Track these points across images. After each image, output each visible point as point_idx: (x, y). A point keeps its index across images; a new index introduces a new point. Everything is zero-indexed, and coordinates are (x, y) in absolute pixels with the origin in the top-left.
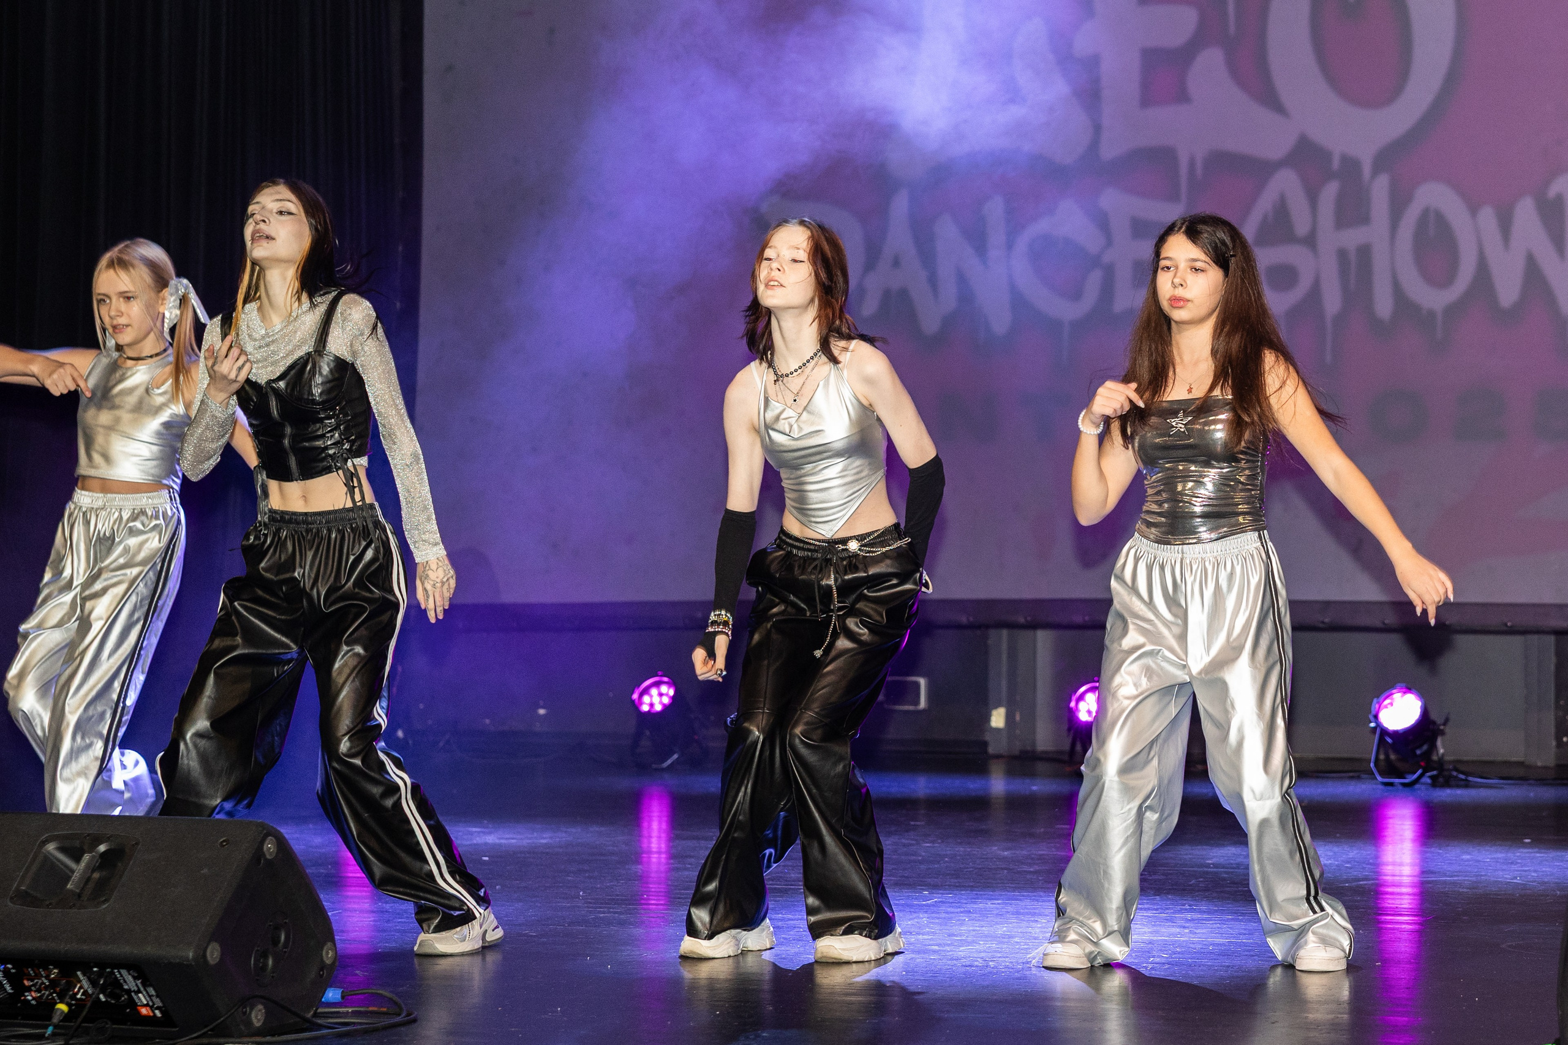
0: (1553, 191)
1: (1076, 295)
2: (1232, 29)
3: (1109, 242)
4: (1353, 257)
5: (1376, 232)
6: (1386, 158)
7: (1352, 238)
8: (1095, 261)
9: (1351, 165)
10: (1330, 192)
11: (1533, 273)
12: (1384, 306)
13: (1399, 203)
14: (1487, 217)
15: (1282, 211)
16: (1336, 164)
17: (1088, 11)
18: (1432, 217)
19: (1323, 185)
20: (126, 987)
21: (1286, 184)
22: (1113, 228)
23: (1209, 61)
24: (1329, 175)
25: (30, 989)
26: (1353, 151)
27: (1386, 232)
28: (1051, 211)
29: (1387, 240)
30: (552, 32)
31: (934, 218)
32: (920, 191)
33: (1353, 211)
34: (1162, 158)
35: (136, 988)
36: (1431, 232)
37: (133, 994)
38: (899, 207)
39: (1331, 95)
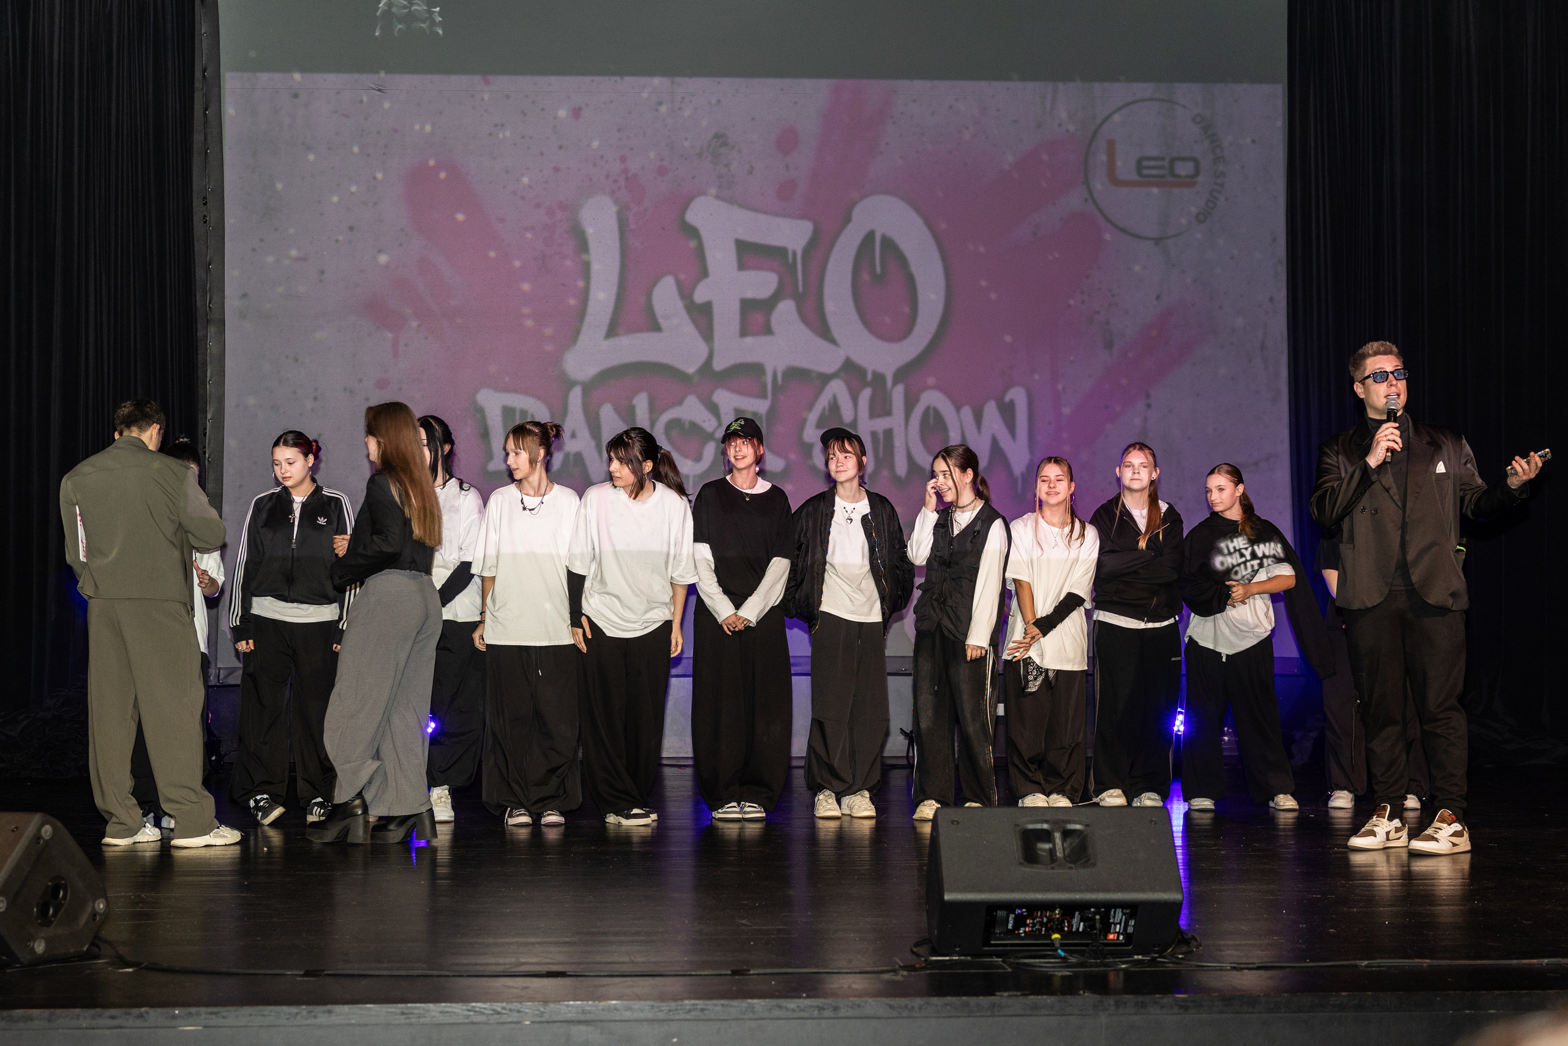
0: (1007, 398)
1: (698, 458)
2: (801, 289)
4: (881, 437)
5: (895, 421)
6: (902, 374)
7: (881, 424)
8: (709, 437)
9: (879, 378)
10: (865, 395)
11: (996, 448)
12: (901, 468)
13: (910, 404)
14: (967, 412)
15: (834, 407)
16: (869, 376)
17: (705, 273)
18: (931, 412)
19: (861, 390)
20: (1111, 921)
21: (837, 388)
22: (723, 416)
23: (786, 308)
24: (865, 384)
25: (1028, 925)
26: (880, 369)
27: (902, 422)
28: (680, 403)
29: (903, 427)
30: (322, 272)
31: (600, 405)
32: (588, 388)
33: (880, 407)
34: (754, 370)
35: (1119, 921)
36: (931, 421)
37: (1113, 925)
38: (575, 398)
39: (866, 333)
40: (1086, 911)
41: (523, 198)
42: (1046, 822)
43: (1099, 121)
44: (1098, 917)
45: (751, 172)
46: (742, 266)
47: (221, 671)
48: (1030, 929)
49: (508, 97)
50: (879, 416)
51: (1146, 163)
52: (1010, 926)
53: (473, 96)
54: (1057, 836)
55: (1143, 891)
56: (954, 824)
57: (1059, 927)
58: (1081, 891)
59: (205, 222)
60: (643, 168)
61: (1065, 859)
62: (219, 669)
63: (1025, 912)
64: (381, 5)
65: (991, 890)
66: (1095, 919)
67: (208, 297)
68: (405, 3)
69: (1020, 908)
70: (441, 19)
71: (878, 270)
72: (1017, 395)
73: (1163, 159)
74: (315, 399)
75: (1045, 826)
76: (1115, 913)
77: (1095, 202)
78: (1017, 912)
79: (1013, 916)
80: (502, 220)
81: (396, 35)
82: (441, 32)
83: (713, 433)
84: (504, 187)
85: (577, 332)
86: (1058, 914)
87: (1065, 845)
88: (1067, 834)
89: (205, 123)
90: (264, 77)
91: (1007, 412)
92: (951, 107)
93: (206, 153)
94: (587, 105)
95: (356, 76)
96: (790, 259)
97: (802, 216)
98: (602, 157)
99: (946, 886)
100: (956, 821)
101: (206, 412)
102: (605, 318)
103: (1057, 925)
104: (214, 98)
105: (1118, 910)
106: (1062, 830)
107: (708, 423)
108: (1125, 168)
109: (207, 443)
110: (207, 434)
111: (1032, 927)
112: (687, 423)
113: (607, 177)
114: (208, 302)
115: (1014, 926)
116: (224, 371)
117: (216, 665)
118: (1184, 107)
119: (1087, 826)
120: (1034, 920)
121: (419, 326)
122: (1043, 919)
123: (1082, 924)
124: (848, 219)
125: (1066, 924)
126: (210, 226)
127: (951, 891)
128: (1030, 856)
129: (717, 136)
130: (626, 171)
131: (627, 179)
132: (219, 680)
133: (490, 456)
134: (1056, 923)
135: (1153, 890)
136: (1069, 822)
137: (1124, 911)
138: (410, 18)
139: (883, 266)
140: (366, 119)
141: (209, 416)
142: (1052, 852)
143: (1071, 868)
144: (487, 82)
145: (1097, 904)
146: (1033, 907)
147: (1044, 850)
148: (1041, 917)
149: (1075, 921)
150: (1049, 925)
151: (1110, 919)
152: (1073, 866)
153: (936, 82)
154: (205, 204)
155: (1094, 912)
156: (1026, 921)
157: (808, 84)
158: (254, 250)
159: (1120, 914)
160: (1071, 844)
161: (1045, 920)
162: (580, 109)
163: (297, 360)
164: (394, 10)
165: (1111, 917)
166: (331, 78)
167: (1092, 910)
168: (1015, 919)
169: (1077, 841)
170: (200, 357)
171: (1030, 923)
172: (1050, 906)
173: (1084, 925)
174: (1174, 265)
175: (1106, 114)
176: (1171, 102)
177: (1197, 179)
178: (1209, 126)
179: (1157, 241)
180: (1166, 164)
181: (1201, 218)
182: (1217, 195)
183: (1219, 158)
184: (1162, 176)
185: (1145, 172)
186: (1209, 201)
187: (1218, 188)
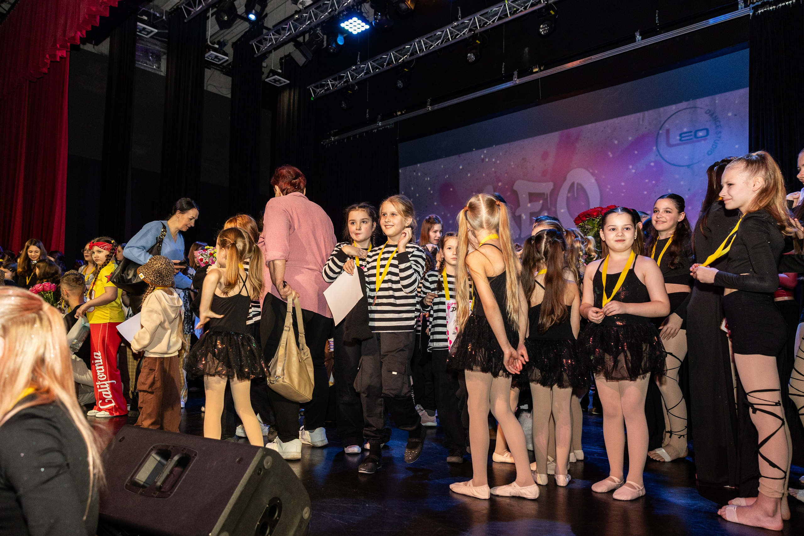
2: (549, 206)
17: (519, 205)
46: (530, 201)
51: (683, 135)
73: (691, 132)
77: (661, 156)
90: (408, 168)
94: (486, 157)
96: (546, 196)
97: (550, 181)
98: (489, 173)
108: (675, 140)
113: (491, 179)
118: (701, 108)
124: (565, 180)
131: (496, 178)
139: (577, 193)
144: (460, 156)
157: (552, 135)
162: (484, 159)
174: (696, 175)
175: (666, 119)
176: (696, 107)
177: (708, 137)
178: (713, 114)
179: (688, 166)
180: (693, 133)
181: (710, 153)
182: (717, 142)
183: (718, 126)
184: (691, 139)
185: (683, 139)
186: (713, 145)
187: (718, 139)
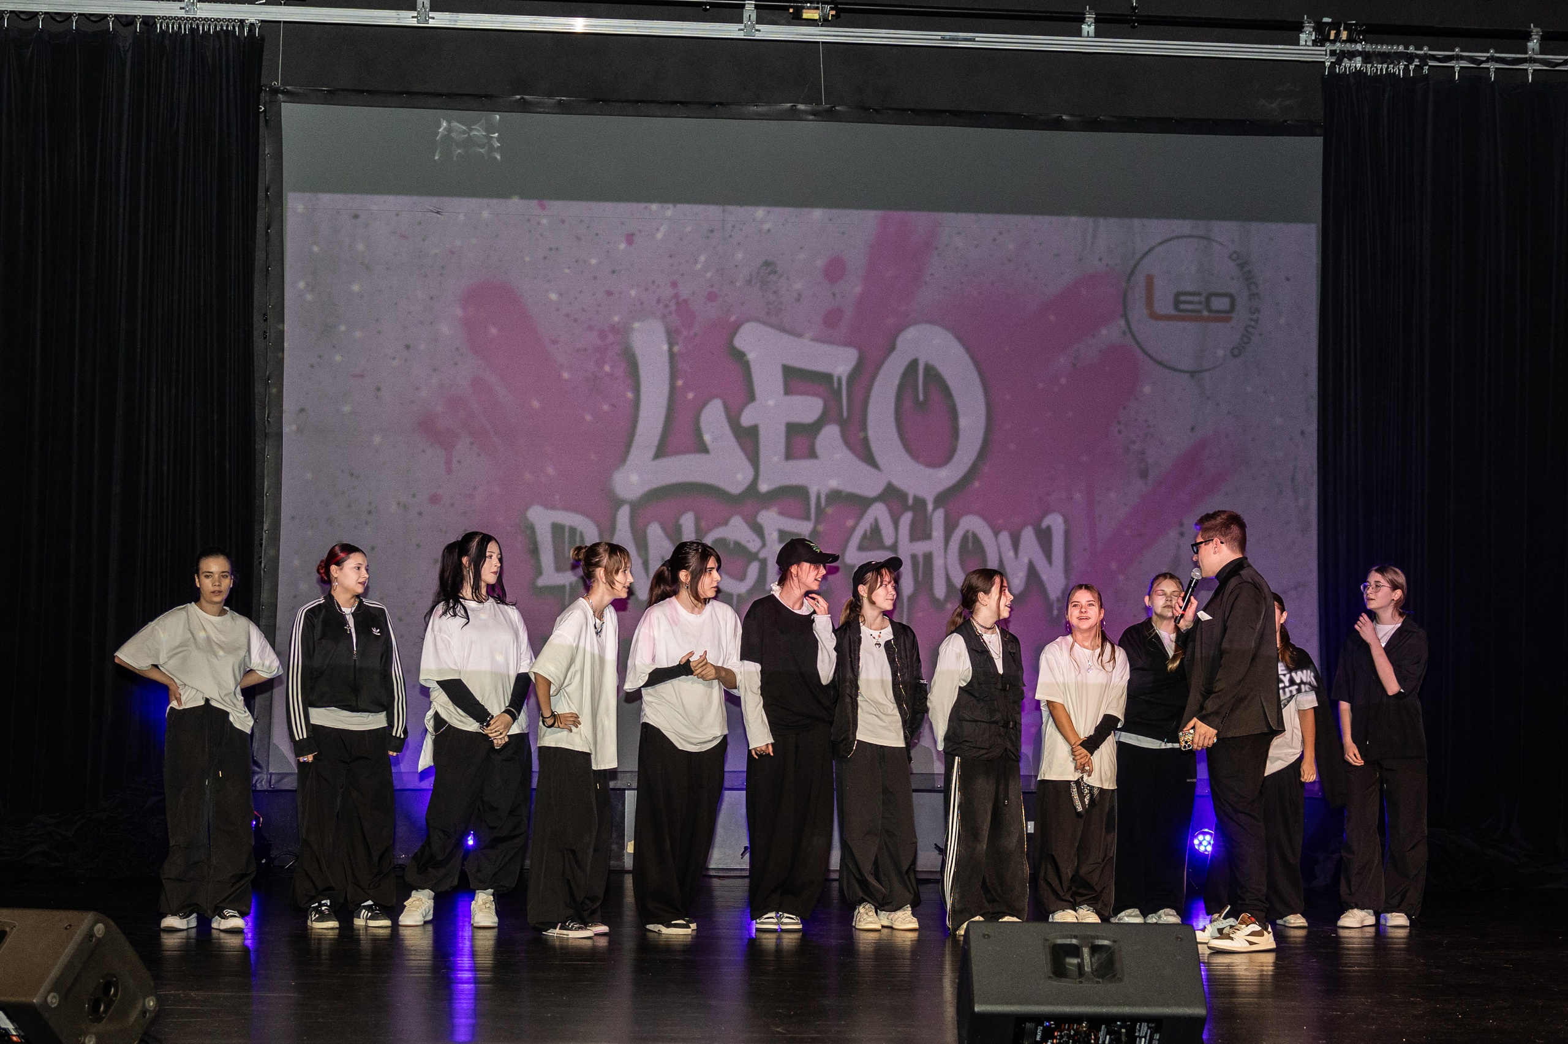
0: (1044, 525)
1: (742, 577)
2: (845, 414)
3: (764, 545)
4: (921, 560)
5: (934, 545)
6: (942, 499)
7: (921, 548)
8: (753, 557)
9: (920, 503)
10: (906, 518)
11: (1032, 573)
12: (940, 591)
13: (950, 528)
14: (1004, 537)
15: (876, 530)
16: (910, 501)
17: (751, 397)
18: (970, 534)
19: (902, 513)
20: (1137, 1034)
21: (879, 512)
22: (766, 536)
23: (831, 434)
24: (907, 508)
25: (1055, 1038)
26: (921, 494)
27: (942, 545)
28: (725, 523)
29: (942, 551)
30: (378, 389)
31: (646, 526)
32: (638, 507)
33: (921, 531)
34: (798, 493)
35: (1144, 1035)
36: (970, 545)
37: (1138, 1039)
38: (623, 516)
39: (907, 458)
40: (1112, 1025)
41: (576, 320)
42: (1076, 937)
43: (1138, 256)
44: (1123, 1030)
45: (798, 300)
46: (788, 391)
47: (273, 776)
48: (1058, 1041)
49: (563, 221)
50: (919, 539)
51: (1183, 298)
52: (1038, 1038)
53: (529, 220)
54: (1086, 951)
55: (1168, 1006)
56: (985, 938)
57: (1086, 1039)
58: (1108, 1005)
59: (265, 338)
60: (693, 293)
61: (1093, 973)
62: (271, 774)
63: (1053, 1024)
64: (440, 130)
65: (1020, 1003)
66: (1120, 1033)
67: (267, 412)
68: (464, 128)
69: (1049, 1022)
70: (499, 145)
71: (921, 397)
72: (1055, 522)
73: (1199, 294)
74: (370, 512)
75: (1074, 941)
76: (1140, 1027)
77: (1133, 336)
78: (1045, 1025)
79: (1041, 1028)
80: (555, 342)
81: (455, 158)
82: (499, 157)
83: (757, 553)
84: (558, 310)
85: (627, 452)
86: (1085, 1027)
87: (1093, 959)
88: (1095, 949)
89: (267, 241)
90: (326, 199)
91: (1044, 537)
92: (995, 240)
93: (267, 270)
94: (640, 231)
95: (416, 199)
96: (836, 385)
97: (849, 344)
98: (653, 282)
99: (976, 999)
100: (987, 935)
101: (262, 522)
102: (655, 440)
103: (1084, 1038)
104: (277, 218)
105: (1143, 1024)
106: (1090, 945)
107: (752, 543)
108: (1164, 305)
109: (263, 554)
110: (263, 546)
111: (1060, 1039)
112: (732, 543)
113: (659, 301)
114: (266, 416)
115: (1042, 1038)
116: (281, 484)
117: (268, 770)
118: (1221, 244)
119: (1114, 941)
120: (1061, 1032)
121: (472, 443)
122: (1070, 1032)
123: (1108, 1037)
124: (892, 348)
125: (1093, 1037)
126: (269, 342)
127: (982, 1004)
128: (1059, 971)
129: (767, 264)
130: (676, 296)
131: (678, 303)
132: (270, 785)
133: (539, 572)
134: (1083, 1035)
135: (1179, 1005)
136: (1098, 938)
137: (1150, 1025)
138: (469, 142)
139: (925, 393)
140: (424, 240)
141: (265, 528)
142: (1080, 966)
143: (1098, 982)
144: (543, 208)
145: (1123, 1018)
146: (1062, 1020)
147: (1071, 964)
148: (1069, 1030)
149: (1101, 1034)
150: (1076, 1038)
151: (1136, 1033)
152: (1100, 980)
153: (981, 216)
154: (266, 320)
155: (1120, 1025)
156: (1054, 1034)
157: (855, 215)
158: (312, 366)
159: (1146, 1028)
160: (1099, 959)
161: (1072, 1032)
162: (633, 235)
163: (352, 475)
164: (453, 135)
165: (1137, 1031)
166: (391, 199)
167: (1118, 1023)
168: (1043, 1031)
169: (1105, 956)
170: (258, 471)
171: (1058, 1035)
172: (1077, 1019)
173: (1110, 1038)
174: (1208, 398)
175: (1146, 249)
176: (1208, 239)
177: (1233, 315)
178: (1245, 263)
179: (1193, 374)
180: (1203, 299)
181: (1236, 352)
182: (1252, 330)
183: (1254, 295)
184: (1199, 311)
185: (1182, 306)
186: (1243, 335)
187: (1253, 323)
